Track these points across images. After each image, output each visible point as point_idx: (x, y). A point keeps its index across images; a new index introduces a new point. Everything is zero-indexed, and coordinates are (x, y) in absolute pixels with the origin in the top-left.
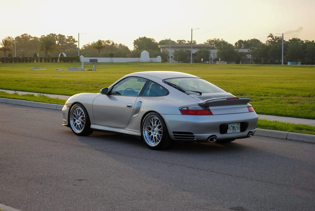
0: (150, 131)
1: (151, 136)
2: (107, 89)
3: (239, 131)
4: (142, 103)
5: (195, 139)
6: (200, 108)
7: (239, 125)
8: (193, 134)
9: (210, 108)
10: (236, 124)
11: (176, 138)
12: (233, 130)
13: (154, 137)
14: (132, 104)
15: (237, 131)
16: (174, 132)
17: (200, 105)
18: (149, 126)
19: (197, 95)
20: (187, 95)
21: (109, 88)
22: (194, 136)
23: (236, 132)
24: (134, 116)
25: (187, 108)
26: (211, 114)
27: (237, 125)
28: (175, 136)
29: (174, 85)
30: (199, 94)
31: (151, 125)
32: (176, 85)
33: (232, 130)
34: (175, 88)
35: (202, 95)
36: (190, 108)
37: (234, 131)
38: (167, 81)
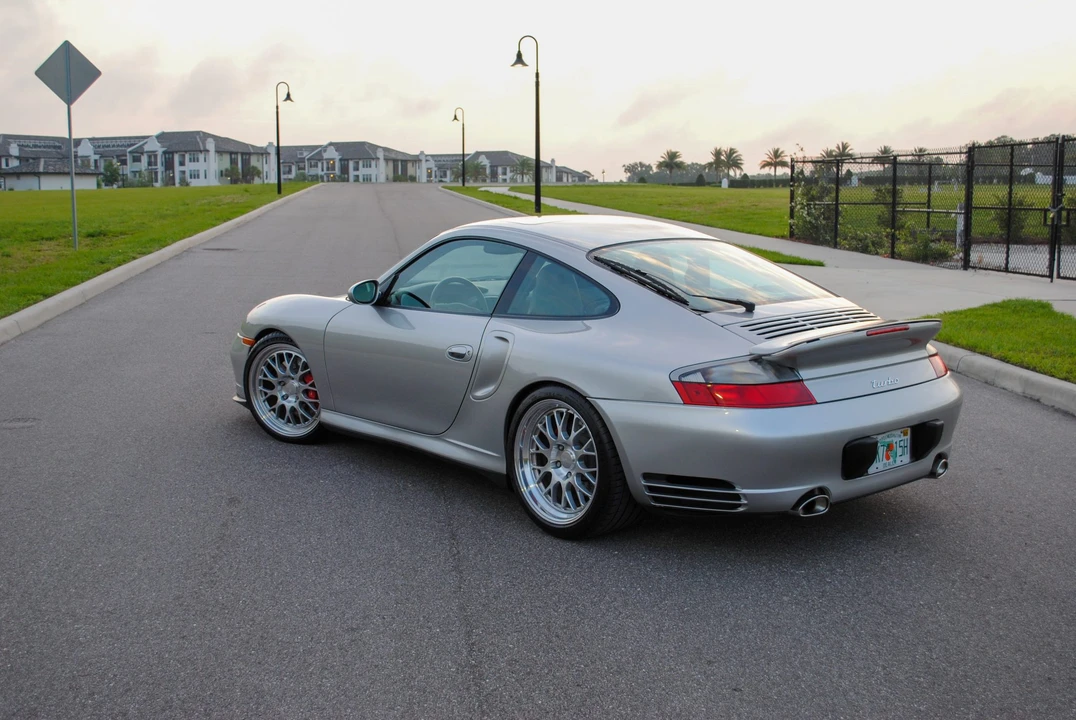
0: (544, 470)
1: (551, 487)
2: (375, 283)
3: (906, 458)
4: (511, 344)
5: (741, 509)
6: (762, 376)
7: (908, 437)
8: (733, 488)
9: (804, 374)
10: (898, 432)
11: (656, 499)
12: (888, 458)
13: (564, 487)
14: (470, 349)
15: (902, 458)
16: (647, 476)
17: (758, 359)
18: (538, 449)
19: (735, 314)
20: (693, 315)
21: (380, 280)
22: (737, 497)
23: (898, 463)
24: (480, 393)
25: (704, 372)
26: (807, 400)
27: (903, 438)
28: (651, 489)
29: (638, 272)
30: (744, 309)
31: (546, 443)
32: (644, 274)
33: (885, 461)
34: (642, 283)
35: (755, 317)
36: (717, 376)
37: (891, 460)
38: (605, 255)
